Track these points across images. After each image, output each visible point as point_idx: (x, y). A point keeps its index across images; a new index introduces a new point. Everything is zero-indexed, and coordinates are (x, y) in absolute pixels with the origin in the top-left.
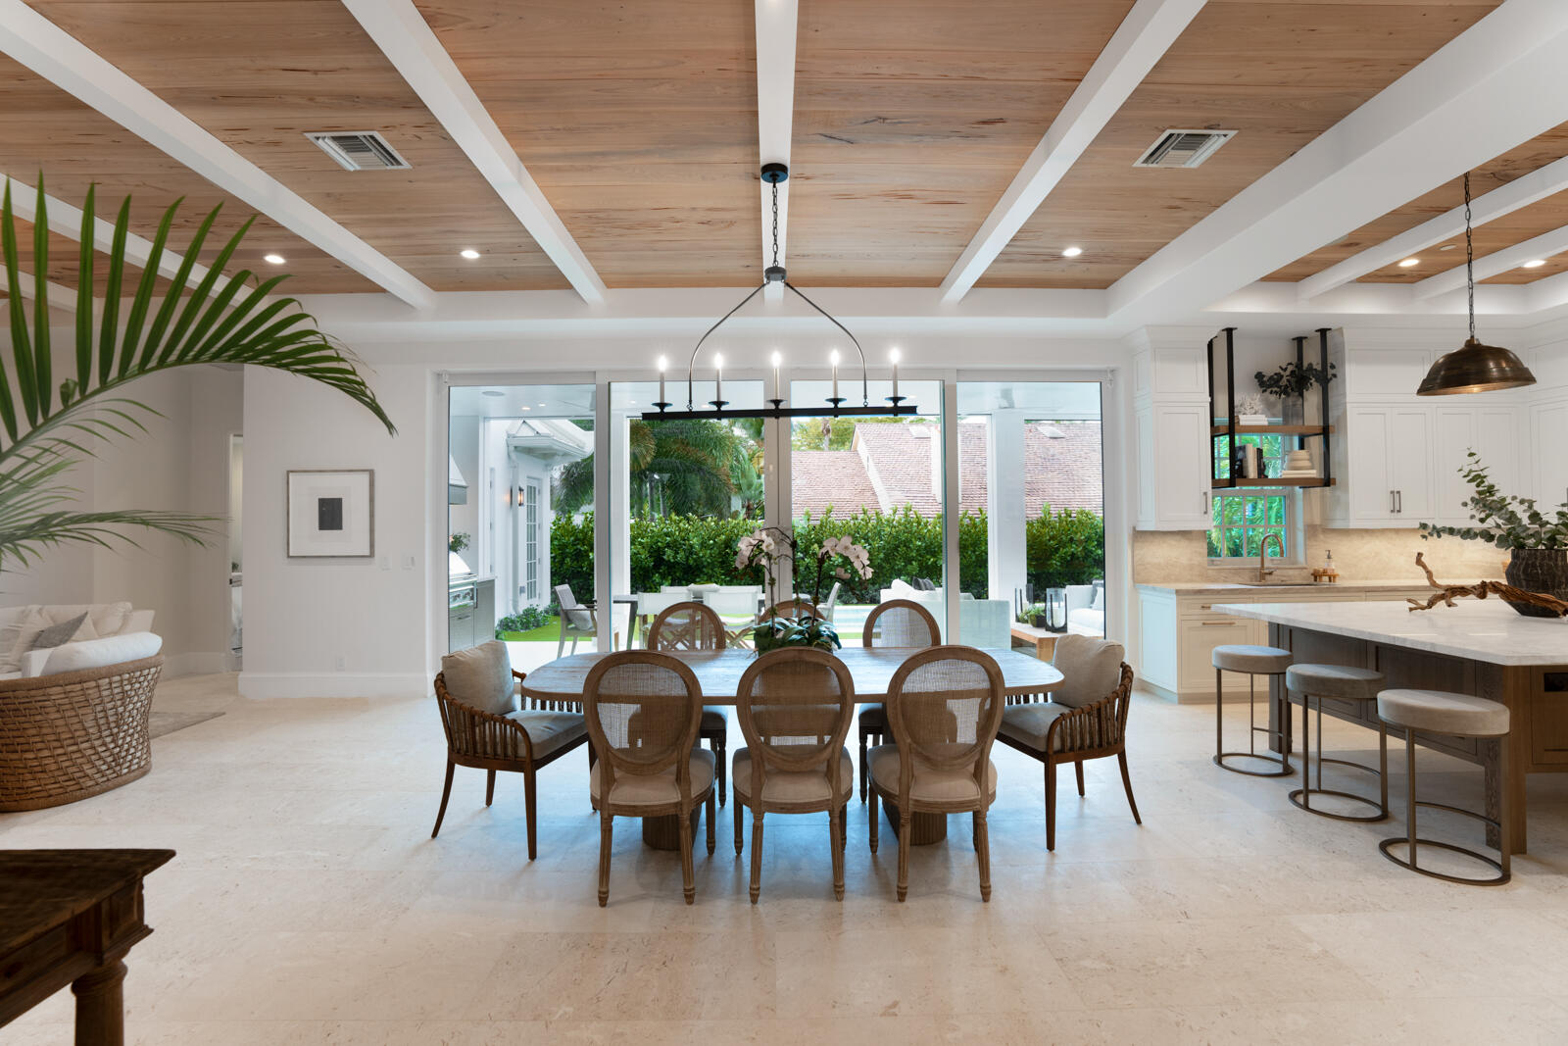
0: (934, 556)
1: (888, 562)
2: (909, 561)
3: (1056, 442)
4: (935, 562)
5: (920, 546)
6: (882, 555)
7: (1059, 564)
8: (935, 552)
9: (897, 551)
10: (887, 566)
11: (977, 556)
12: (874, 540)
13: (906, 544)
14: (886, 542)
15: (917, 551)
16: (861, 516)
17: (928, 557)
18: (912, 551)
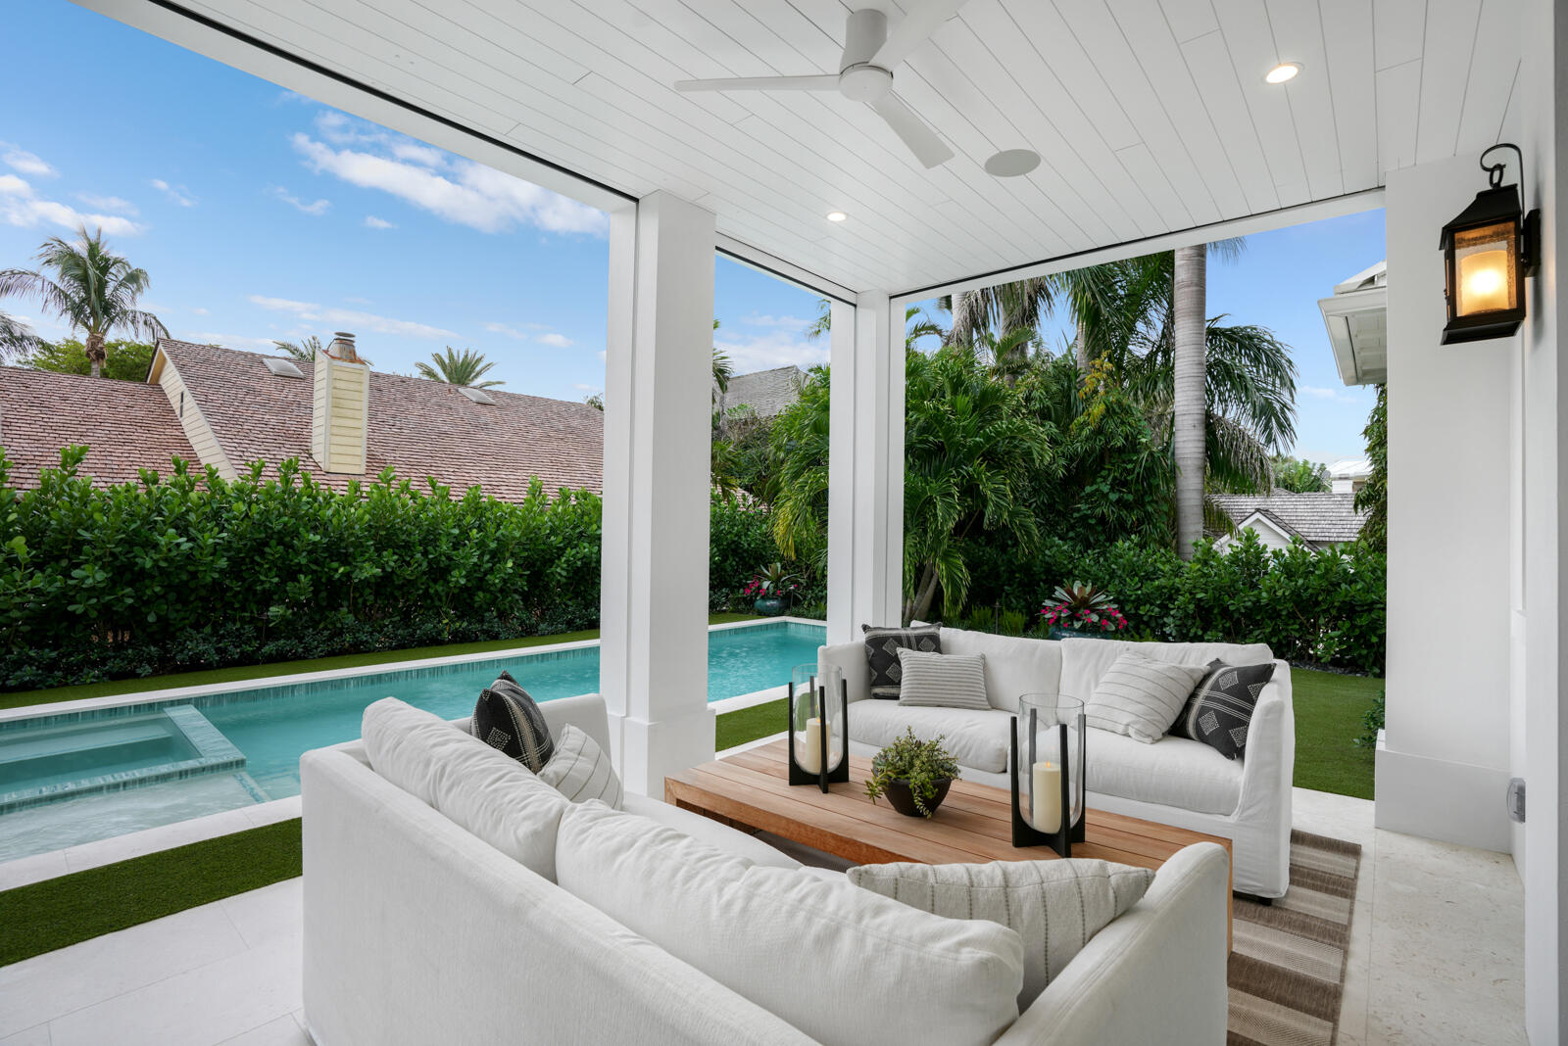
0: (344, 563)
1: (238, 577)
2: (290, 574)
3: (484, 410)
4: (348, 575)
5: (314, 543)
6: (223, 563)
7: (564, 573)
8: (346, 555)
9: (263, 554)
10: (236, 586)
11: (429, 563)
12: (202, 531)
13: (287, 537)
14: (235, 534)
15: (310, 553)
16: (167, 478)
17: (335, 565)
18: (297, 553)
